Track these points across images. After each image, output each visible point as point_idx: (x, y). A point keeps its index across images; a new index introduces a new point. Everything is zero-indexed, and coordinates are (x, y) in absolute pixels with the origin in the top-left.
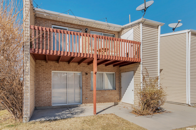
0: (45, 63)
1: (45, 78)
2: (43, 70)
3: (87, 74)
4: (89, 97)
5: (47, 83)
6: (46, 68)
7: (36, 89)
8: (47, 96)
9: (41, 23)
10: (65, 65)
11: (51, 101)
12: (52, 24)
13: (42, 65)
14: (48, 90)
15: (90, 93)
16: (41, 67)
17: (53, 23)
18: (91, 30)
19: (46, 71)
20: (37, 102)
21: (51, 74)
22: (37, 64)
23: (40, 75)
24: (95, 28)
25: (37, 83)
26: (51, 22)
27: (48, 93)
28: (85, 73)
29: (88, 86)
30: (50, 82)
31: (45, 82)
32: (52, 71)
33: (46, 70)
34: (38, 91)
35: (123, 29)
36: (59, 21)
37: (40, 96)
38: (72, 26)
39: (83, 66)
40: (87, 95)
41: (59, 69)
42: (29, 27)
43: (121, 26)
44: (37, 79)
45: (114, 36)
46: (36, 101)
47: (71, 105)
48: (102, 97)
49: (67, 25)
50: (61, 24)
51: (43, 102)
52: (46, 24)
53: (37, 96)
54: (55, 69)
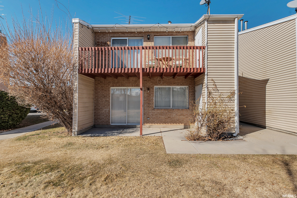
0: (103, 79)
1: (103, 95)
2: (101, 86)
3: (148, 89)
4: (151, 117)
5: (106, 101)
6: (104, 85)
7: (95, 107)
8: (106, 114)
9: (101, 38)
10: (124, 81)
11: (109, 120)
12: (111, 37)
13: (101, 82)
14: (106, 108)
15: (152, 113)
16: (99, 83)
17: (112, 35)
18: (154, 36)
19: (105, 88)
20: (96, 120)
21: (109, 91)
22: (96, 81)
23: (99, 92)
24: (160, 32)
25: (96, 101)
26: (110, 35)
27: (106, 111)
28: (147, 88)
29: (150, 104)
30: (108, 99)
31: (104, 99)
32: (111, 88)
33: (104, 86)
34: (97, 108)
35: (196, 27)
36: (118, 32)
37: (98, 114)
38: (132, 35)
39: (145, 80)
40: (149, 114)
41: (117, 85)
42: (78, 50)
43: (193, 24)
44: (96, 96)
45: (187, 37)
46: (96, 118)
47: (131, 125)
48: (168, 117)
49: (126, 35)
50: (120, 35)
51: (102, 120)
52: (105, 38)
53: (96, 114)
54: (114, 85)
